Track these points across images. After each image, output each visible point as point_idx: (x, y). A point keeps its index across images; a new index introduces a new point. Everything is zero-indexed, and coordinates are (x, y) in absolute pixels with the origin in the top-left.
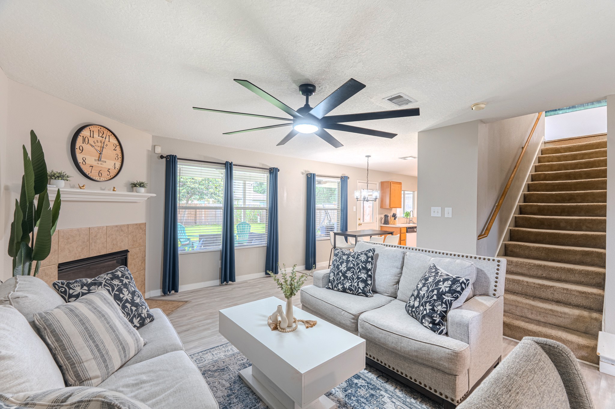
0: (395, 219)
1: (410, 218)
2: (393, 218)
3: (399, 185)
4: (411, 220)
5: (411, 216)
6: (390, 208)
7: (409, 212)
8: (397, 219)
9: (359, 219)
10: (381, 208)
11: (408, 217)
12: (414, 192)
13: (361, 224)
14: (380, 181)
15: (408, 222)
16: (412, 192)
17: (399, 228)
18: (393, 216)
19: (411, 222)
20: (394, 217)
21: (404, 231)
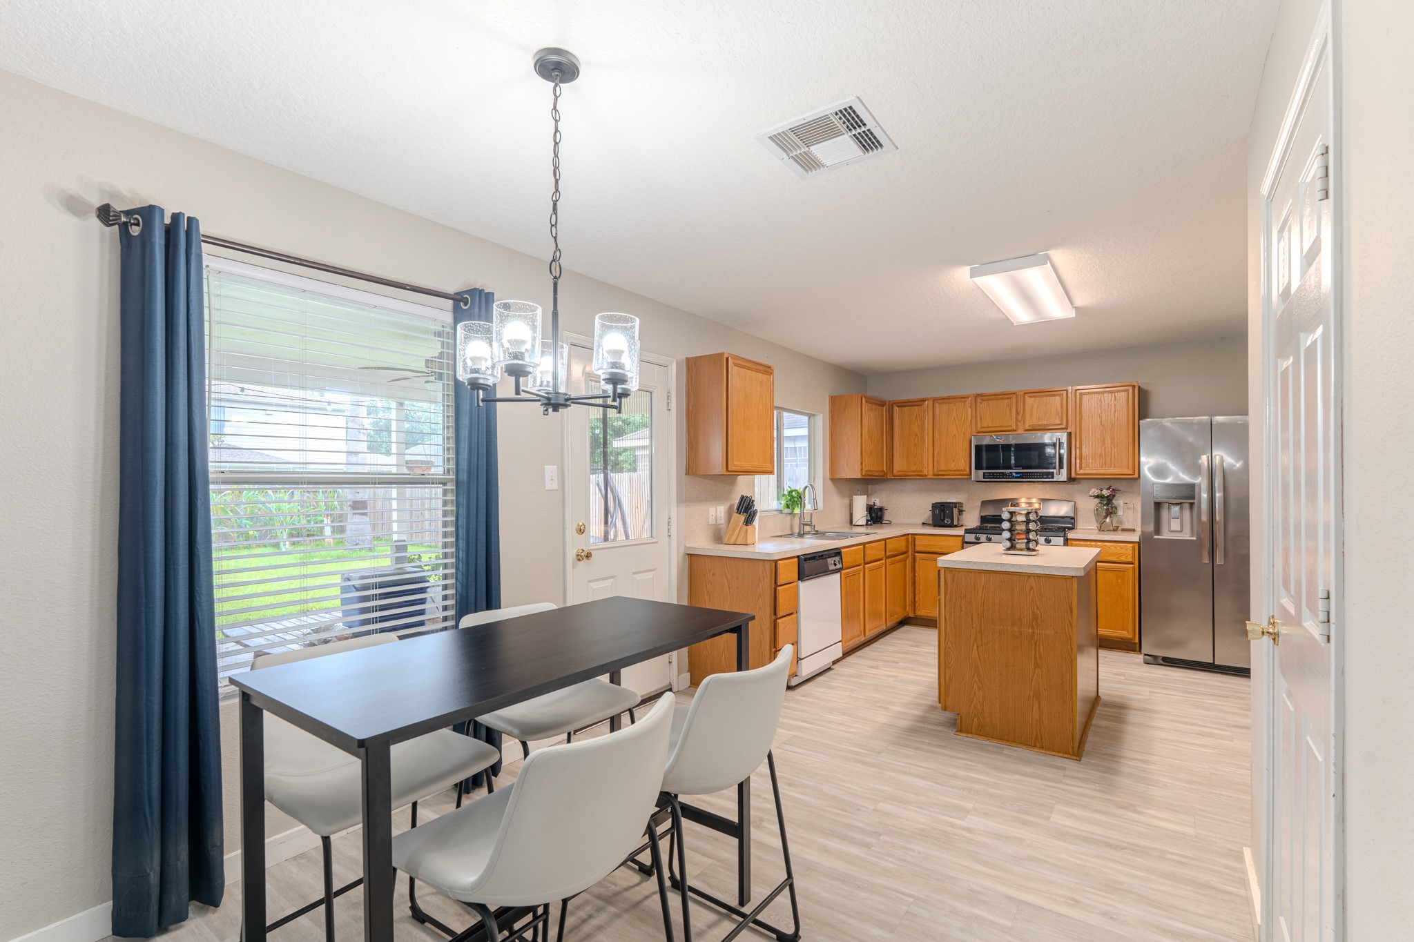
0: (749, 521)
1: (802, 515)
2: (742, 518)
3: (765, 377)
4: (807, 520)
5: (808, 507)
6: (730, 476)
7: (801, 491)
8: (756, 522)
9: (581, 531)
10: (688, 473)
11: (797, 510)
12: (810, 416)
13: (588, 556)
14: (684, 357)
15: (796, 531)
16: (805, 419)
17: (767, 565)
18: (739, 511)
19: (807, 529)
20: (746, 511)
21: (788, 572)
